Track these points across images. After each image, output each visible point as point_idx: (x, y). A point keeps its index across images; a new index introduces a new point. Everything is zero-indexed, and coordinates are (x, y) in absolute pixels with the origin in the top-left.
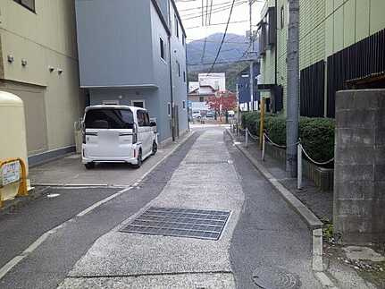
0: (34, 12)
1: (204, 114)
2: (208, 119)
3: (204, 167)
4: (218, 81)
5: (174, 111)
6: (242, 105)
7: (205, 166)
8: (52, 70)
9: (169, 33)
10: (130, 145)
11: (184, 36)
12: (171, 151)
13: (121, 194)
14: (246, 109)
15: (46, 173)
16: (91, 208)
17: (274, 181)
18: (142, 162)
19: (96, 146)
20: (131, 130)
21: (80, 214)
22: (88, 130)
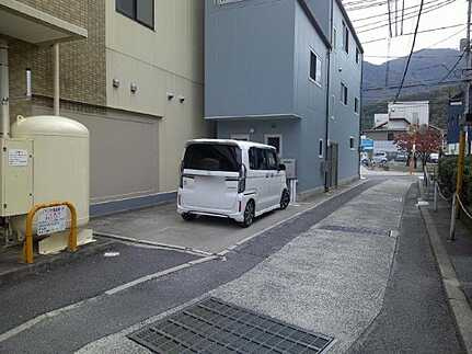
0: (153, 29)
1: (391, 157)
2: (396, 164)
3: (345, 238)
4: (419, 113)
5: (331, 152)
6: (452, 146)
7: (345, 236)
8: (170, 97)
9: (328, 46)
10: (235, 194)
11: (360, 50)
12: (311, 206)
13: (192, 266)
14: (456, 153)
15: (136, 222)
16: (129, 285)
17: (452, 284)
18: (256, 219)
19: (191, 191)
20: (238, 174)
21: (109, 292)
22: (186, 171)
